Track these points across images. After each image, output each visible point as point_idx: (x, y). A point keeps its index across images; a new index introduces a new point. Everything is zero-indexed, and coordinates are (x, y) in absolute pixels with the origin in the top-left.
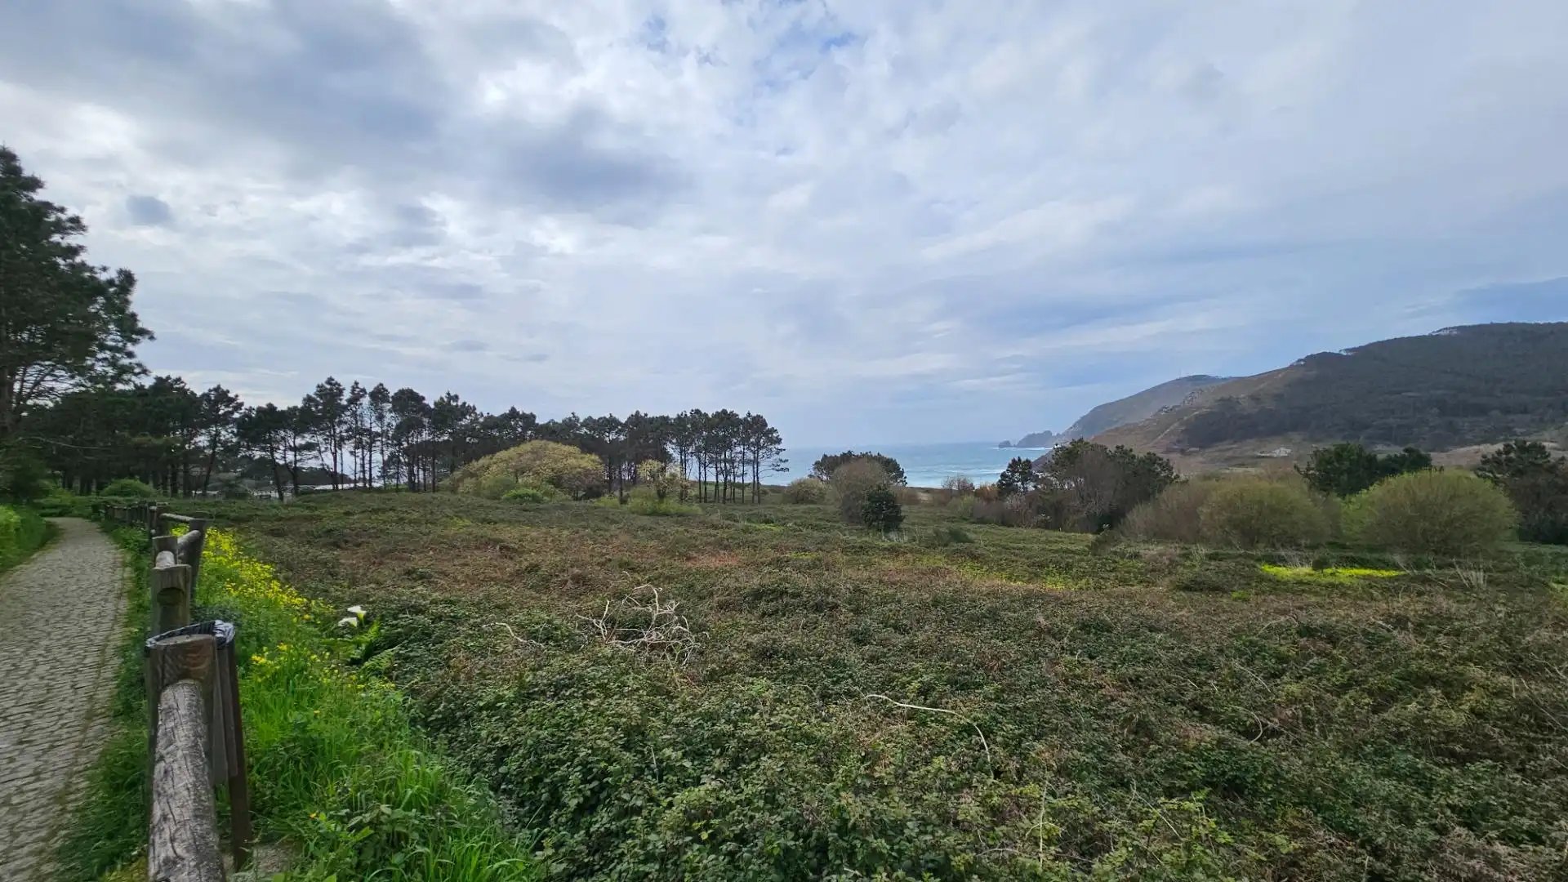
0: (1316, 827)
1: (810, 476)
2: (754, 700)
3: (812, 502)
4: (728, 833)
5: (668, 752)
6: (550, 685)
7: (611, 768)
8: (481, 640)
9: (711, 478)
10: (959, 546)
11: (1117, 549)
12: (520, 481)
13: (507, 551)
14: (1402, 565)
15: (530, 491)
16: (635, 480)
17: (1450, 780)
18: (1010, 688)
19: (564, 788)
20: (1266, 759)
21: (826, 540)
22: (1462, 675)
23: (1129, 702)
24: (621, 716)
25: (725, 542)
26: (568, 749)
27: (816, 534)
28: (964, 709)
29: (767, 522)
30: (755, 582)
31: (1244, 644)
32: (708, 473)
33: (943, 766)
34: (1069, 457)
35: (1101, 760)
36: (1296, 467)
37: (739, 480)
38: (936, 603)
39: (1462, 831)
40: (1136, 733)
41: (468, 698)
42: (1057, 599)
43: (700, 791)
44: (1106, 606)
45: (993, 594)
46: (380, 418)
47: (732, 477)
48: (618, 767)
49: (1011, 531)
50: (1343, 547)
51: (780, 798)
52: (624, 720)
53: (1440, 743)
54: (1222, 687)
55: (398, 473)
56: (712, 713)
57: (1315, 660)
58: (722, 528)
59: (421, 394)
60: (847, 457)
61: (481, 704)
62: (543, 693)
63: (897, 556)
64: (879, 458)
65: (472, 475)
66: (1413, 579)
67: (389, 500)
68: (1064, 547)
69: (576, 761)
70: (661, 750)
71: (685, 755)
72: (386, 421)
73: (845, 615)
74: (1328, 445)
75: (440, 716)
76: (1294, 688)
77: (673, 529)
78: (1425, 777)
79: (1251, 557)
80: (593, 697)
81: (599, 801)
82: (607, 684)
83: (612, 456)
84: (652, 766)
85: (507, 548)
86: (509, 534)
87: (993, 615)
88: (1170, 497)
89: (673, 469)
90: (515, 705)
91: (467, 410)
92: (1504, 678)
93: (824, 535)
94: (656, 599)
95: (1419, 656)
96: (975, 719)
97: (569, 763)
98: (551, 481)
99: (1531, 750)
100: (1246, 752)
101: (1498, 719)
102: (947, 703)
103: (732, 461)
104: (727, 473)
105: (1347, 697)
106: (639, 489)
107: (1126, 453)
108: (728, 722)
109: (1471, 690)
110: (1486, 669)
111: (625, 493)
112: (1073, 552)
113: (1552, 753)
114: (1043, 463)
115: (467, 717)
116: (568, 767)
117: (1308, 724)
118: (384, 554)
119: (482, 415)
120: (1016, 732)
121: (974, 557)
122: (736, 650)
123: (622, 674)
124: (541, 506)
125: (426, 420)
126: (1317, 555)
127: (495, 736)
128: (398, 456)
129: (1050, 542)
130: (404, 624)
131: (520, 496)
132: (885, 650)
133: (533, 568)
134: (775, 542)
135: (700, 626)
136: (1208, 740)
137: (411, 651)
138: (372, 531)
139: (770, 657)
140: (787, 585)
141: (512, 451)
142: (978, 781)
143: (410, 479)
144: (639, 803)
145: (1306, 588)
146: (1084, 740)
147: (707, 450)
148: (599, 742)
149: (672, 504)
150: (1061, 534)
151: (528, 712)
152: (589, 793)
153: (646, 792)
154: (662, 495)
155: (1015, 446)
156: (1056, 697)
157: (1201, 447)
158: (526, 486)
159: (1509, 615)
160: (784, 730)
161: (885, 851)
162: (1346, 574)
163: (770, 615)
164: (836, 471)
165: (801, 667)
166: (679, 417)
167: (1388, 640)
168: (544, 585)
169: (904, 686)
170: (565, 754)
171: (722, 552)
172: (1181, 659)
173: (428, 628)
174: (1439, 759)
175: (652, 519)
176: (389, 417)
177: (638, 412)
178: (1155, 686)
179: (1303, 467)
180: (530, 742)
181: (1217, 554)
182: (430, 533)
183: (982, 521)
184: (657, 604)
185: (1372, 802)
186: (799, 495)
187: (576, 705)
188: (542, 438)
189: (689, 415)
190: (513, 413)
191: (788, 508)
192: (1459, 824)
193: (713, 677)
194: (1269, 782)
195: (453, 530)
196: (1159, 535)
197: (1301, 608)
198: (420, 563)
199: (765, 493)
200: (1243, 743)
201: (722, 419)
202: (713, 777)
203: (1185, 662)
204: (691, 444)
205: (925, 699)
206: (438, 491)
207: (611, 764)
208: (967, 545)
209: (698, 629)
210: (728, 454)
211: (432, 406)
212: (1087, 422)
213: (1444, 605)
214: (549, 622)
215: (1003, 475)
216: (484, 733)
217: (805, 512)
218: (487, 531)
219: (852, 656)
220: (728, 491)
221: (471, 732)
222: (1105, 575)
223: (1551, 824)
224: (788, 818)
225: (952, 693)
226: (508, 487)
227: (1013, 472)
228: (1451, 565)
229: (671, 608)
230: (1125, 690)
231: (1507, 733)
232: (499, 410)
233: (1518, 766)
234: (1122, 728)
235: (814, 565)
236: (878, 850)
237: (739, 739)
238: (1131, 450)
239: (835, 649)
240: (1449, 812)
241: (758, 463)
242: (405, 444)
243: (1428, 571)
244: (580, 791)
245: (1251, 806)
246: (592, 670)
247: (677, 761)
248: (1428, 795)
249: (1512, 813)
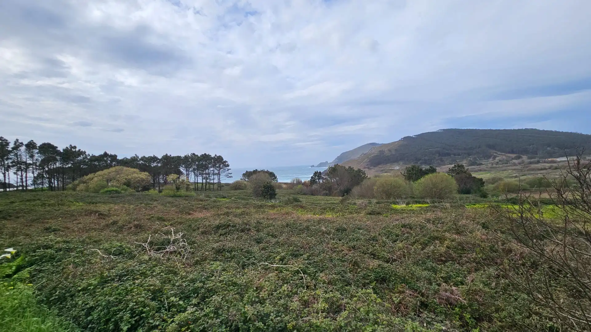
0: (407, 290)
1: (241, 179)
2: (213, 271)
3: (242, 189)
4: (197, 330)
5: (172, 299)
6: (117, 276)
7: (145, 310)
8: (83, 258)
9: (200, 180)
10: (296, 203)
11: (349, 202)
12: (109, 184)
13: (102, 215)
14: (429, 203)
15: (115, 189)
16: (166, 183)
17: (441, 269)
18: (312, 255)
19: (121, 322)
20: (392, 270)
21: (247, 204)
22: (444, 236)
23: (352, 255)
24: (151, 285)
25: (206, 207)
26: (124, 304)
27: (243, 201)
28: (296, 264)
29: (224, 198)
30: (217, 222)
31: (386, 232)
32: (198, 179)
33: (286, 289)
34: (334, 170)
35: (343, 277)
36: (401, 173)
37: (212, 181)
38: (287, 225)
39: (444, 284)
40: (354, 266)
41: (73, 287)
42: (329, 221)
43: (185, 314)
44: (345, 222)
45: (308, 220)
46: (32, 156)
47: (209, 181)
48: (148, 308)
49: (314, 197)
50: (414, 198)
51: (220, 312)
52: (152, 287)
53: (439, 258)
54: (380, 246)
55: (43, 182)
56: (194, 279)
57: (406, 235)
58: (205, 201)
59: (55, 145)
60: (255, 172)
61: (80, 288)
62: (113, 280)
63: (274, 208)
64: (267, 172)
65: (84, 183)
66: (433, 207)
67: (37, 195)
68: (332, 202)
69: (128, 309)
70: (170, 298)
71: (180, 299)
72: (35, 158)
73: (253, 233)
74: (410, 166)
75: (57, 297)
76: (400, 245)
77: (183, 203)
78: (435, 269)
79: (388, 202)
80: (137, 279)
81: (139, 325)
82: (146, 272)
83: (155, 173)
84: (165, 306)
85: (101, 214)
86: (103, 208)
87: (307, 228)
88: (365, 183)
89: (183, 178)
90: (98, 287)
91: (80, 153)
92: (454, 236)
93: (246, 202)
94: (173, 233)
95: (434, 231)
96: (300, 268)
97: (124, 310)
98: (124, 184)
99: (461, 256)
100: (386, 268)
101: (453, 248)
102: (290, 263)
103: (209, 174)
104: (207, 179)
105: (415, 246)
106: (168, 186)
107: (351, 169)
108: (200, 282)
109: (446, 240)
110: (450, 233)
111: (161, 188)
112: (335, 204)
113: (466, 257)
114: (326, 173)
115: (72, 296)
116: (124, 312)
117: (404, 256)
118: (33, 221)
119: (89, 155)
120: (314, 271)
121: (302, 207)
122: (207, 251)
123: (154, 267)
124: (120, 195)
125: (58, 158)
126: (406, 201)
127: (86, 303)
128: (43, 174)
129: (327, 200)
130: (40, 254)
131: (110, 191)
132: (268, 245)
133: (115, 223)
134: (227, 205)
135: (193, 242)
136: (375, 265)
137: (43, 267)
138: (26, 210)
139: (222, 252)
140: (230, 223)
141: (106, 171)
142: (300, 292)
143: (49, 184)
144: (157, 323)
145: (404, 211)
146: (337, 270)
147: (198, 170)
148: (139, 299)
149: (183, 192)
150: (331, 197)
151: (105, 289)
152: (134, 322)
153: (161, 318)
154: (178, 189)
155: (316, 167)
156: (328, 256)
157: (374, 166)
158: (113, 186)
159: (456, 216)
160: (224, 282)
161: (261, 327)
162: (415, 206)
163: (223, 235)
164: (251, 177)
165: (234, 255)
166: (185, 156)
167: (425, 227)
168: (121, 229)
169: (274, 258)
170: (123, 306)
171: (204, 211)
172: (368, 238)
173: (53, 255)
174: (438, 263)
175: (173, 198)
176: (36, 156)
177: (167, 154)
178: (360, 248)
179: (403, 173)
180: (104, 303)
181: (379, 202)
182: (59, 210)
183: (305, 194)
184: (173, 234)
185: (421, 279)
186: (237, 186)
187: (129, 283)
188: (121, 165)
189: (190, 155)
190: (106, 154)
191: (232, 192)
192: (444, 282)
193: (197, 263)
194: (393, 277)
195: (73, 208)
196: (362, 196)
197: (402, 218)
198: (53, 224)
199: (223, 186)
200: (386, 265)
201: (204, 157)
202: (192, 306)
203: (369, 239)
204: (191, 167)
205: (282, 262)
206: (65, 190)
207: (145, 308)
208: (299, 203)
209: (191, 243)
210: (207, 171)
211: (62, 151)
212: (339, 158)
213: (440, 214)
214: (121, 246)
215: (312, 177)
216: (80, 302)
217: (239, 193)
218: (92, 207)
219: (255, 249)
220: (207, 186)
221: (74, 302)
222: (345, 211)
223: (466, 278)
224: (223, 320)
225: (292, 259)
226: (103, 187)
227: (315, 176)
228: (442, 202)
229: (179, 236)
230: (350, 251)
231: (455, 253)
232: (98, 153)
233: (458, 262)
234: (349, 264)
235: (242, 214)
236: (259, 327)
237: (206, 289)
238: (353, 168)
239: (248, 247)
240: (441, 279)
241: (220, 174)
242: (47, 169)
243: (436, 204)
244: (129, 322)
245: (388, 286)
246: (138, 267)
247: (177, 302)
248: (436, 274)
249: (456, 277)
